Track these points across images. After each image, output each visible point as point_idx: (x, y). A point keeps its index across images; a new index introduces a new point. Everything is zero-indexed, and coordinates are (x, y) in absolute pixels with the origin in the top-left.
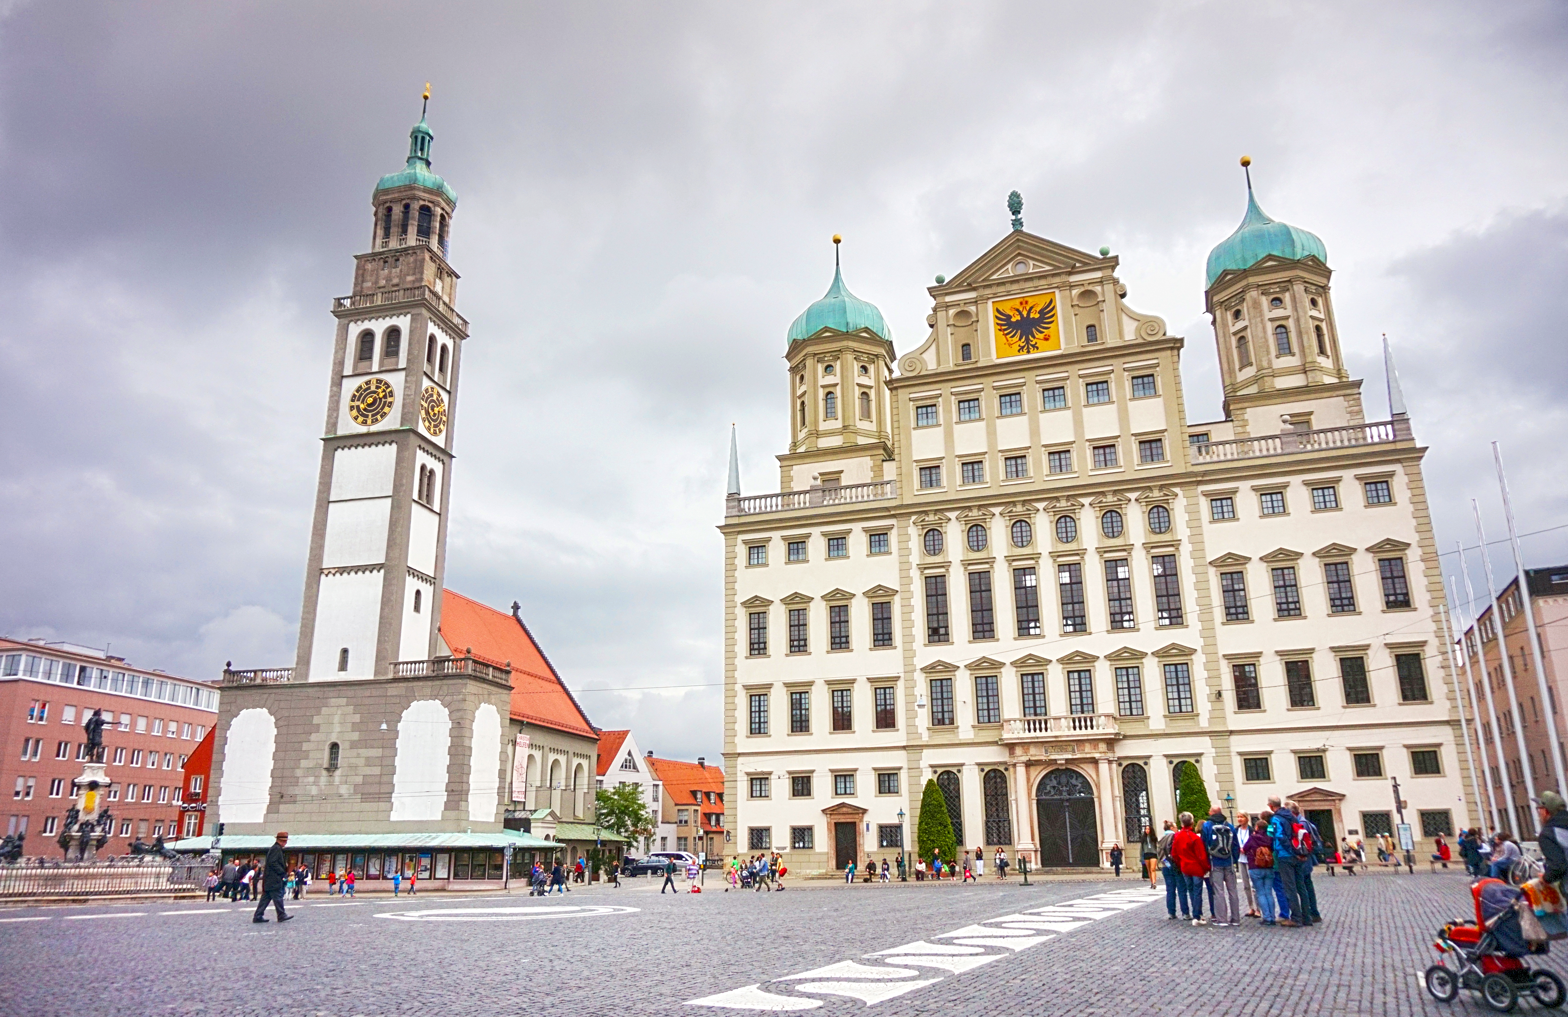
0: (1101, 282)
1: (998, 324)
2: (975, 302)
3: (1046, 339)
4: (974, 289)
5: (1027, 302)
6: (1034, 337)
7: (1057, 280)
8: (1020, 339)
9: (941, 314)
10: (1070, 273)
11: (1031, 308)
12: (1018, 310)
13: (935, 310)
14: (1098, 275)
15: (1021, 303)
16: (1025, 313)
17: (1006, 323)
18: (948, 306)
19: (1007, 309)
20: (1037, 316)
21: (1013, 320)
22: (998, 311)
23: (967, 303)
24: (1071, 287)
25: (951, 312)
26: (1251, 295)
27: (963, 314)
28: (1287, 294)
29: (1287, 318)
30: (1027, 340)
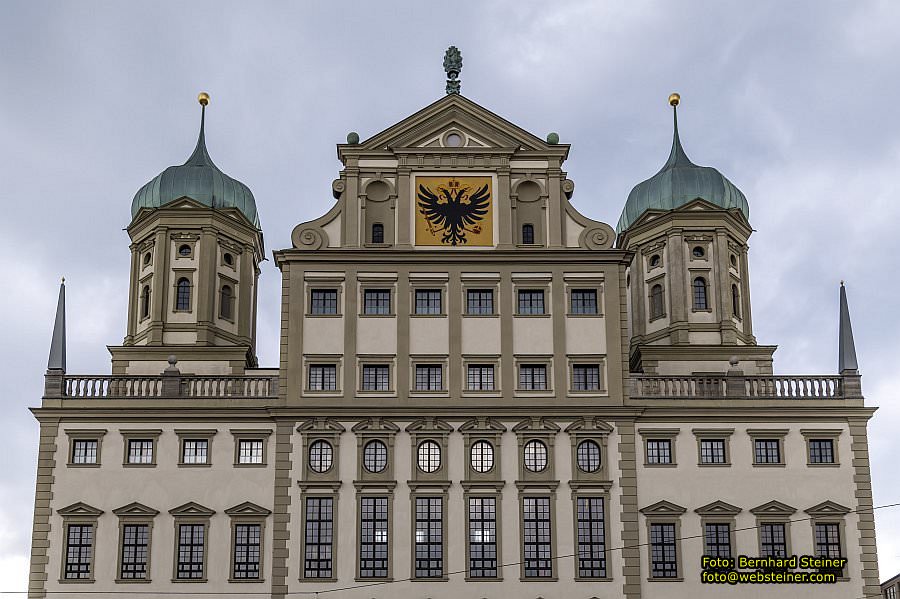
0: (546, 174)
1: (420, 204)
2: (396, 173)
3: (477, 232)
4: (395, 157)
5: (457, 184)
6: (463, 227)
7: (496, 162)
8: (445, 227)
9: (352, 182)
10: (512, 157)
11: (462, 192)
12: (445, 192)
13: (343, 175)
14: (544, 164)
15: (451, 184)
16: (454, 197)
17: (430, 204)
18: (360, 173)
19: (433, 187)
20: (468, 202)
21: (439, 202)
22: (421, 188)
23: (385, 172)
24: (512, 174)
25: (365, 181)
26: (674, 241)
27: (378, 184)
28: (710, 245)
29: (709, 270)
30: (454, 230)
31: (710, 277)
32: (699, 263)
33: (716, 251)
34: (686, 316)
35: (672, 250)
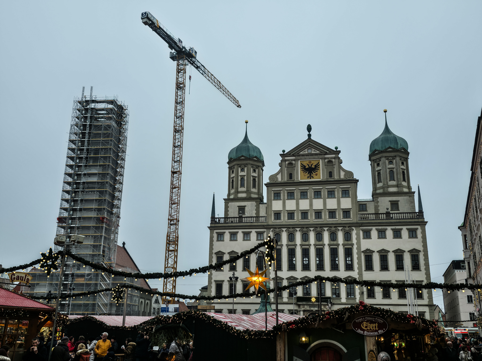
0: (335, 158)
1: (301, 168)
2: (295, 160)
3: (316, 175)
4: (294, 156)
5: (311, 162)
6: (312, 174)
7: (321, 156)
8: (308, 174)
9: (284, 163)
10: (325, 154)
11: (312, 164)
12: (308, 164)
13: (281, 161)
14: (334, 156)
15: (309, 162)
16: (310, 166)
17: (304, 168)
18: (286, 161)
19: (305, 163)
20: (314, 167)
21: (306, 167)
22: (302, 164)
23: (292, 160)
24: (325, 159)
25: (287, 162)
26: (383, 159)
27: (290, 164)
28: (394, 160)
29: (393, 168)
30: (310, 175)
31: (395, 170)
32: (391, 166)
33: (396, 162)
34: (387, 183)
35: (382, 162)
